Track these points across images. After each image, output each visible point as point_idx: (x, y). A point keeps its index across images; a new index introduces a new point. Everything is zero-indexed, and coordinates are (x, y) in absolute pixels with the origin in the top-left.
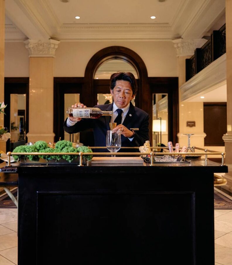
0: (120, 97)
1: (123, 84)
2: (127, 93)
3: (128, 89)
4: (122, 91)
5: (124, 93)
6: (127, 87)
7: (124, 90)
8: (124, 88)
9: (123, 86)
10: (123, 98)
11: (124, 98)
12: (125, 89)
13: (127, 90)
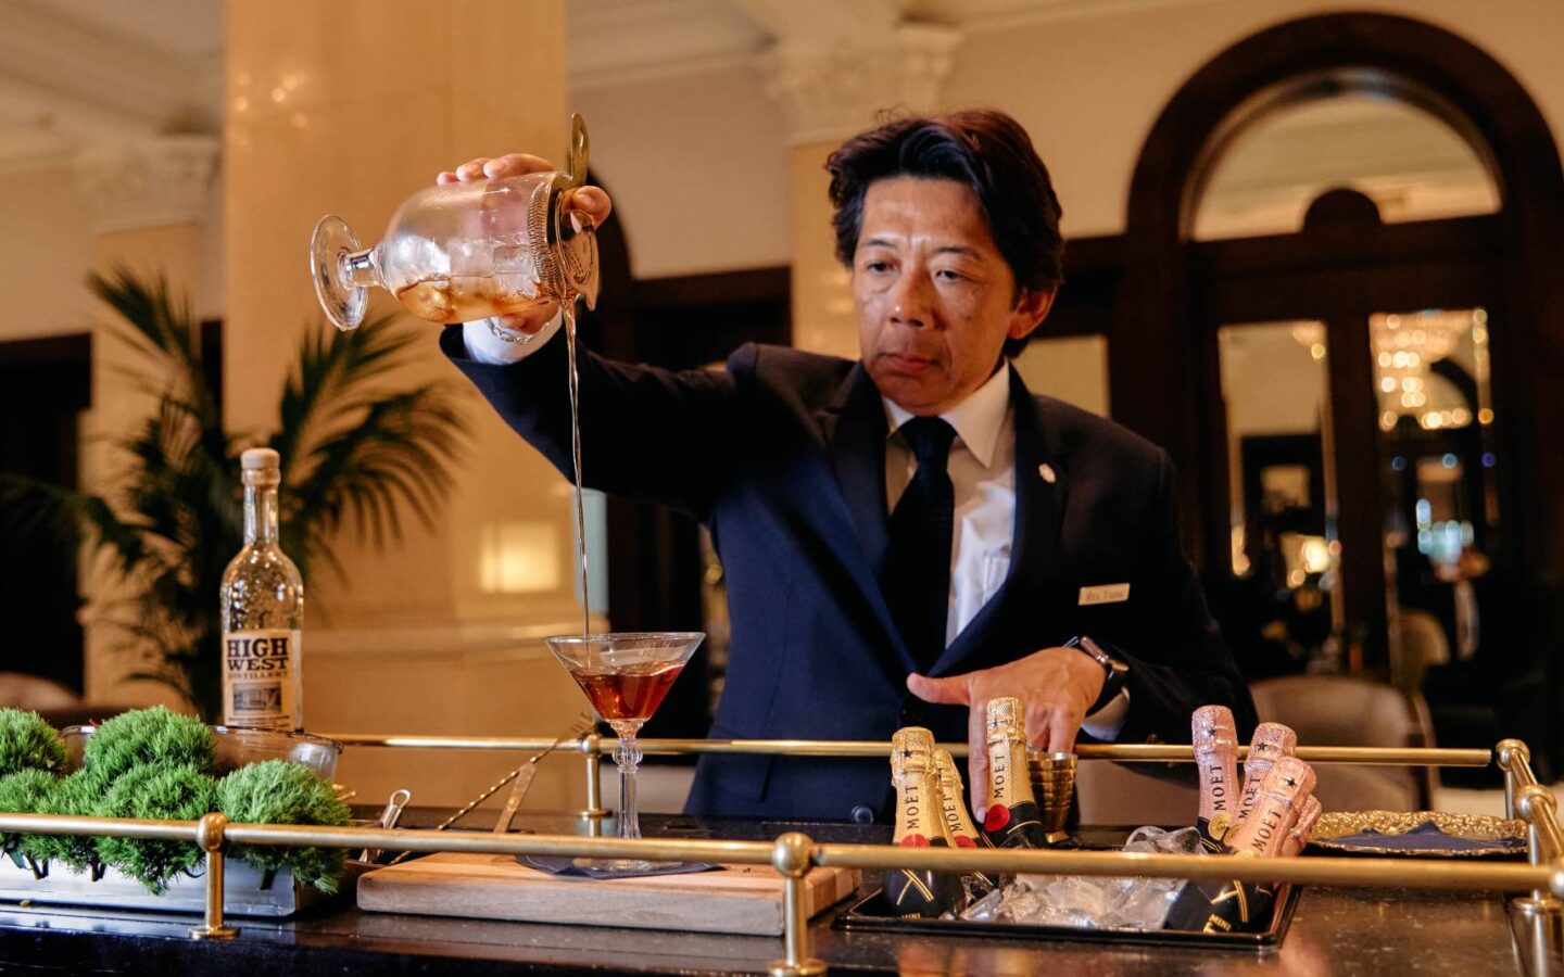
0: (895, 320)
1: (910, 211)
2: (950, 274)
3: (951, 242)
4: (909, 266)
5: (923, 278)
6: (943, 226)
7: (924, 257)
8: (916, 240)
9: (907, 227)
10: (919, 324)
11: (928, 322)
12: (929, 248)
13: (944, 250)
